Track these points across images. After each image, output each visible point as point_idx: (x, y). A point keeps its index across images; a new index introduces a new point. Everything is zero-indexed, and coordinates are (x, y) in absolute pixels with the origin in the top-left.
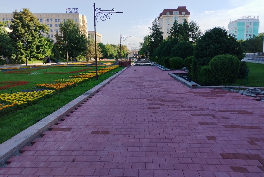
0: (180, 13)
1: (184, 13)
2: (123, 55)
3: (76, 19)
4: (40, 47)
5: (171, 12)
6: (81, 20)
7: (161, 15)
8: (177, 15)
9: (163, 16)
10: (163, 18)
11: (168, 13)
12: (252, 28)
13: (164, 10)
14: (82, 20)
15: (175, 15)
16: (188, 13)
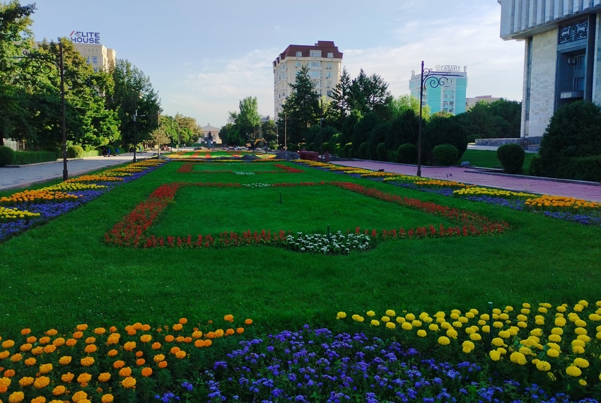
0: (324, 55)
1: (330, 55)
2: (188, 138)
3: (95, 58)
4: (101, 122)
5: (306, 51)
6: (105, 59)
7: (283, 56)
8: (318, 59)
9: (287, 58)
10: (287, 62)
11: (300, 54)
12: (454, 90)
13: (291, 46)
14: (107, 59)
15: (313, 59)
16: (339, 55)
